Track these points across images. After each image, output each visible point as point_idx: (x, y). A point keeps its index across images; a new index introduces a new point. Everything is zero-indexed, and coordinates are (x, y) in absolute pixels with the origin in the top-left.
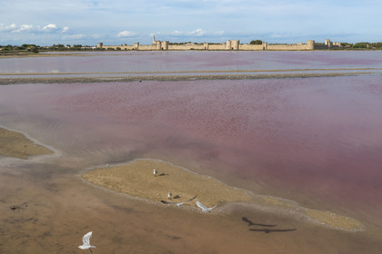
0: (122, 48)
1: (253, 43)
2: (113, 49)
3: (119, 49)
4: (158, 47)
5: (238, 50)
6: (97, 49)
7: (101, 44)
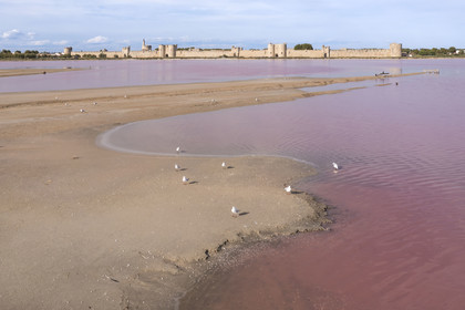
0: (109, 55)
1: (299, 47)
2: (94, 57)
3: (103, 57)
4: (160, 54)
5: (285, 57)
6: (68, 57)
7: (70, 49)
